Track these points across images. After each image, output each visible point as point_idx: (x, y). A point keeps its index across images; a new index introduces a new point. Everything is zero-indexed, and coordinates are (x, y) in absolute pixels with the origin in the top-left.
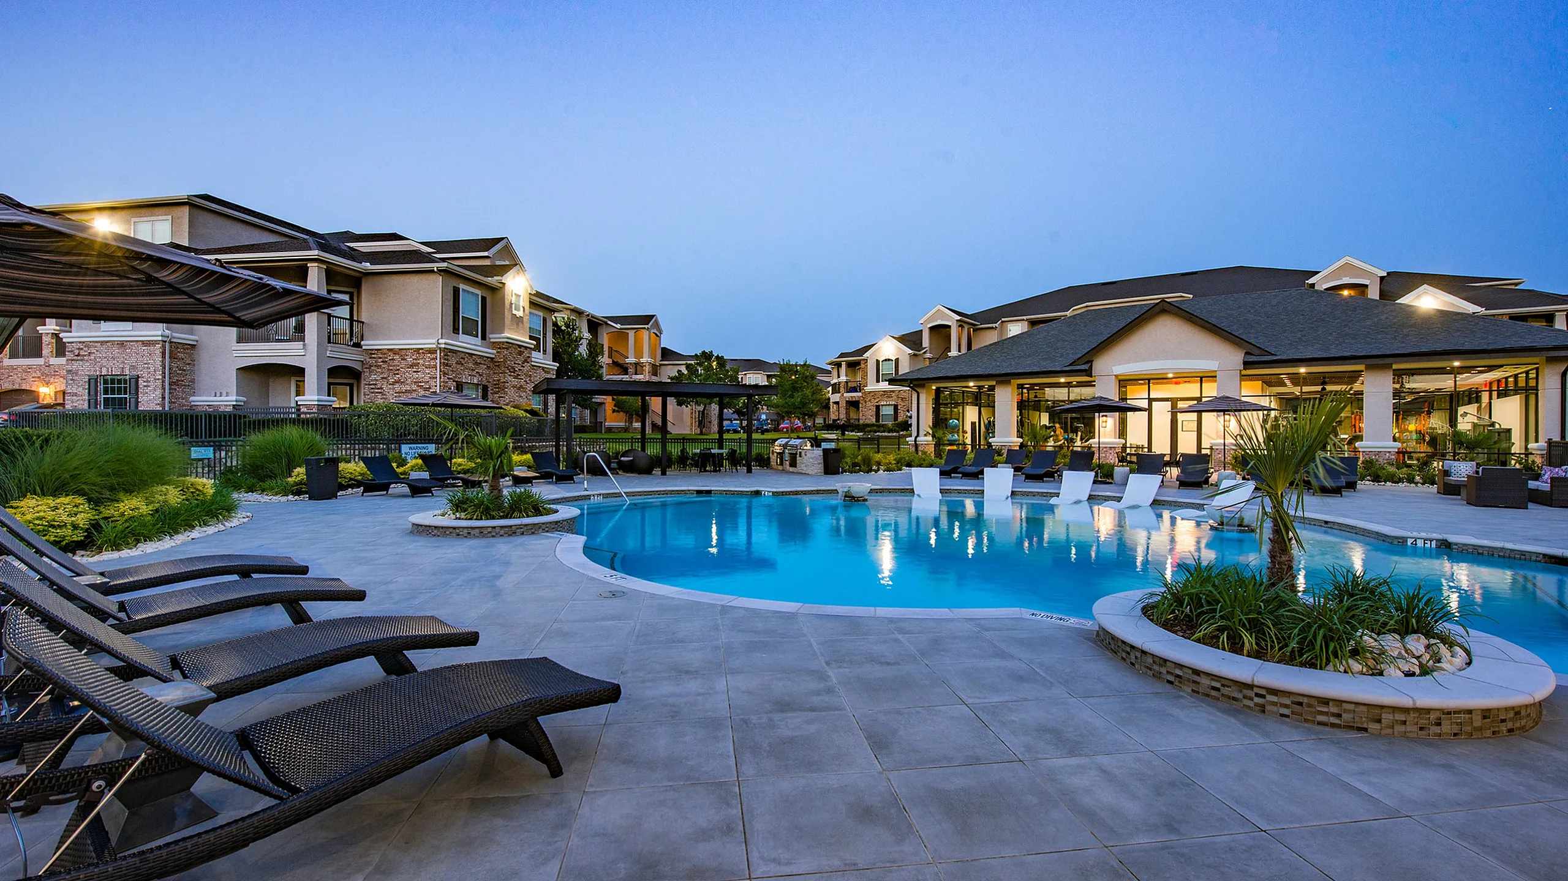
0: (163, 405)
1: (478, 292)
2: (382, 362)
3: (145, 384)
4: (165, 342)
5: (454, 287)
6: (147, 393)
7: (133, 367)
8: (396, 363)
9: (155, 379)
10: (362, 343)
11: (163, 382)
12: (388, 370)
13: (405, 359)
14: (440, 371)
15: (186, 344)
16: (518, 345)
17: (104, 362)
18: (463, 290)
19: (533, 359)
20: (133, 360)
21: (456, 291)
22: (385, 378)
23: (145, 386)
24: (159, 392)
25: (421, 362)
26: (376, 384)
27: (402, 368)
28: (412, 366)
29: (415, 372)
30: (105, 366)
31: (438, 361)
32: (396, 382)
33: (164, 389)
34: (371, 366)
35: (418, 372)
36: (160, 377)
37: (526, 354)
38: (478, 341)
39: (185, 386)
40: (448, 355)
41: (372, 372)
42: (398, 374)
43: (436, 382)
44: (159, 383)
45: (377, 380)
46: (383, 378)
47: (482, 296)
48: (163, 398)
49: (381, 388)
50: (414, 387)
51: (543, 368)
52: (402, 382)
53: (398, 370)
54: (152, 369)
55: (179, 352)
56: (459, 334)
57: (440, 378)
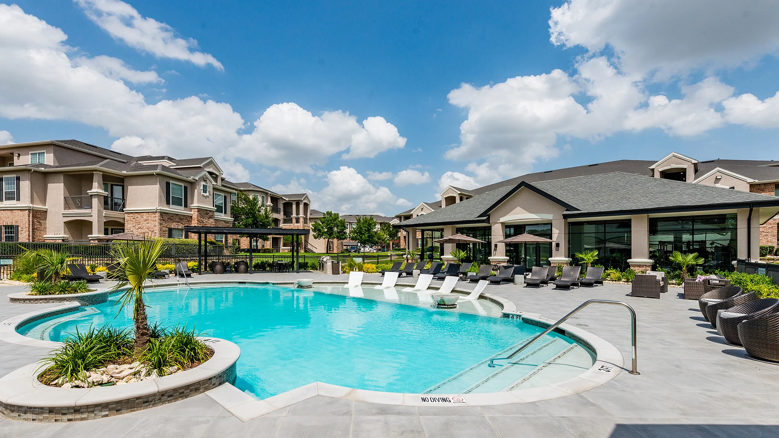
0: (29, 239)
1: (183, 184)
2: (133, 218)
3: (21, 229)
4: (30, 210)
5: (166, 182)
6: (22, 233)
7: (16, 222)
8: (139, 219)
9: (26, 227)
10: (124, 209)
11: (29, 228)
12: (136, 222)
13: (143, 217)
14: (158, 223)
15: (41, 211)
16: (205, 210)
17: (4, 219)
18: (172, 183)
19: (215, 216)
20: (17, 218)
21: (168, 184)
22: (134, 226)
23: (21, 230)
24: (27, 233)
25: (150, 218)
26: (130, 229)
27: (141, 221)
28: (146, 220)
29: (147, 223)
30: (5, 221)
31: (157, 218)
32: (139, 228)
33: (29, 231)
34: (128, 220)
35: (148, 223)
36: (28, 226)
37: (211, 214)
38: (183, 208)
39: (41, 230)
40: (162, 215)
41: (129, 223)
42: (140, 224)
43: (156, 228)
44: (27, 229)
45: (131, 227)
46: (133, 226)
47: (184, 186)
48: (29, 236)
49: (133, 231)
50: (147, 230)
51: (224, 221)
52: (142, 228)
53: (140, 222)
54: (24, 222)
55: (38, 214)
56: (170, 204)
57: (158, 226)
